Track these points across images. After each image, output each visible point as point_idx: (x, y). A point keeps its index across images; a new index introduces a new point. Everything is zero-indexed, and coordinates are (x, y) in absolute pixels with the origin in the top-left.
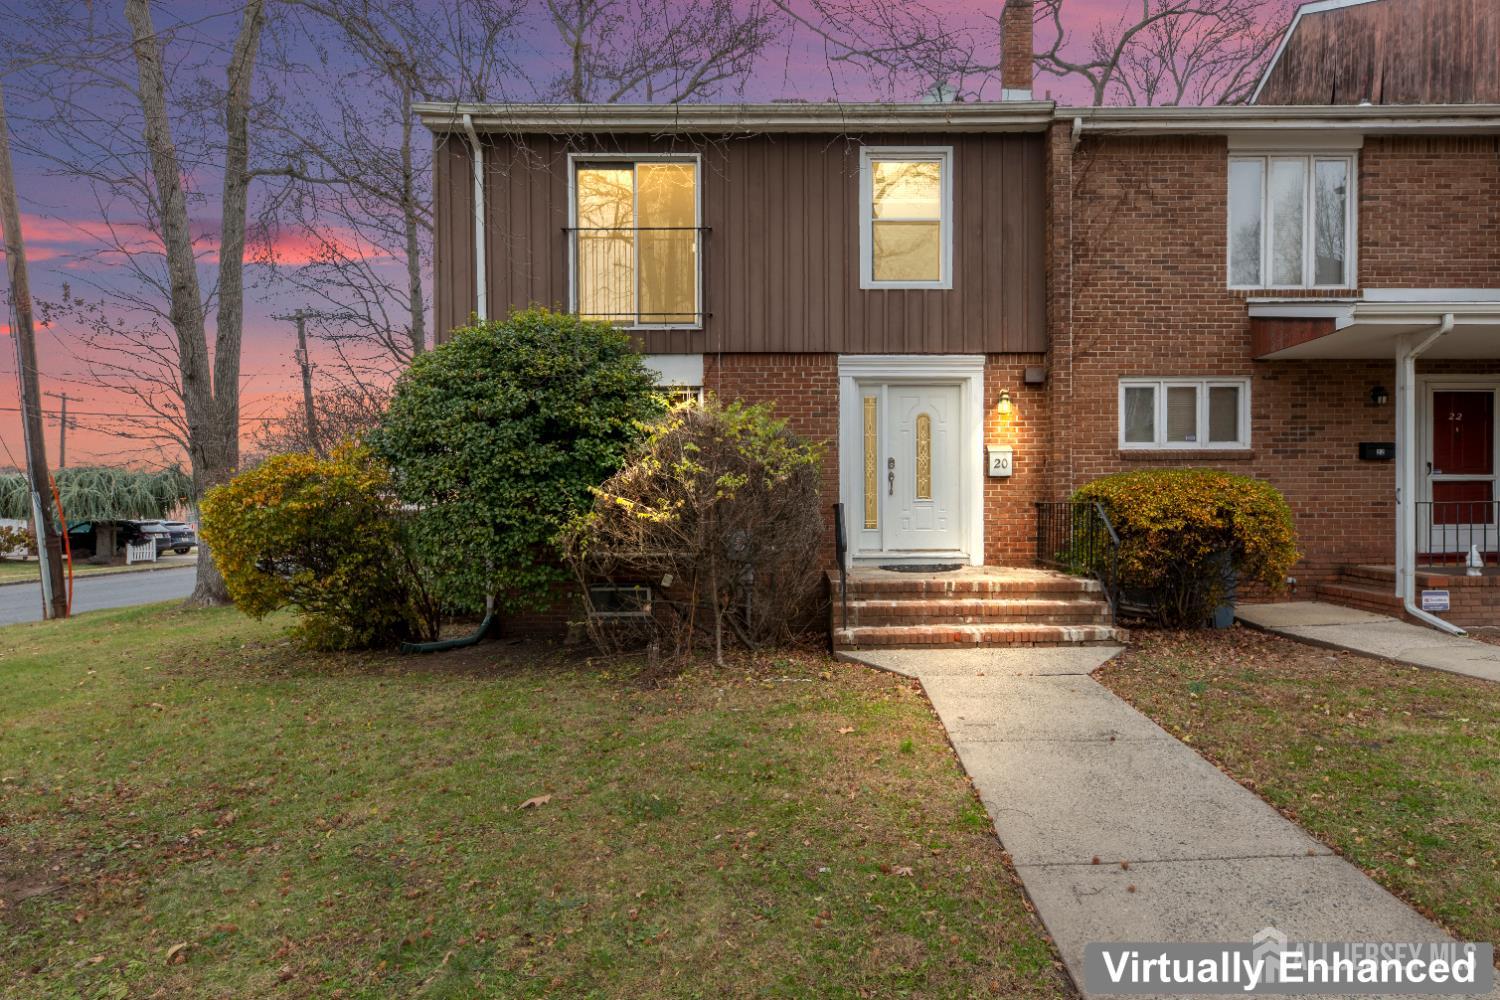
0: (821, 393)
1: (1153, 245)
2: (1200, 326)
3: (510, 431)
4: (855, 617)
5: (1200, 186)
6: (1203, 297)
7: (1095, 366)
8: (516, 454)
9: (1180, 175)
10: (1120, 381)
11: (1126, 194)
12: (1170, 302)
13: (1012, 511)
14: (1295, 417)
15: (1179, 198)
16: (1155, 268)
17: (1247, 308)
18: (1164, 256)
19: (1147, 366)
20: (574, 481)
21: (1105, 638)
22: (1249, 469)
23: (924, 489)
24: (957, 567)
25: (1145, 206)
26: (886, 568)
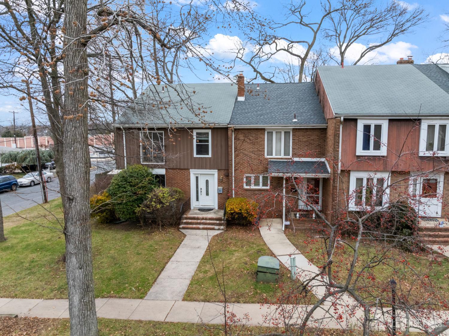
0: (187, 176)
2: (259, 165)
4: (184, 223)
6: (260, 159)
7: (239, 172)
10: (244, 175)
11: (245, 139)
12: (253, 160)
13: (223, 199)
14: (278, 183)
15: (255, 140)
16: (250, 153)
17: (268, 162)
19: (249, 172)
21: (221, 229)
23: (207, 194)
24: (212, 210)
25: (248, 141)
26: (199, 210)
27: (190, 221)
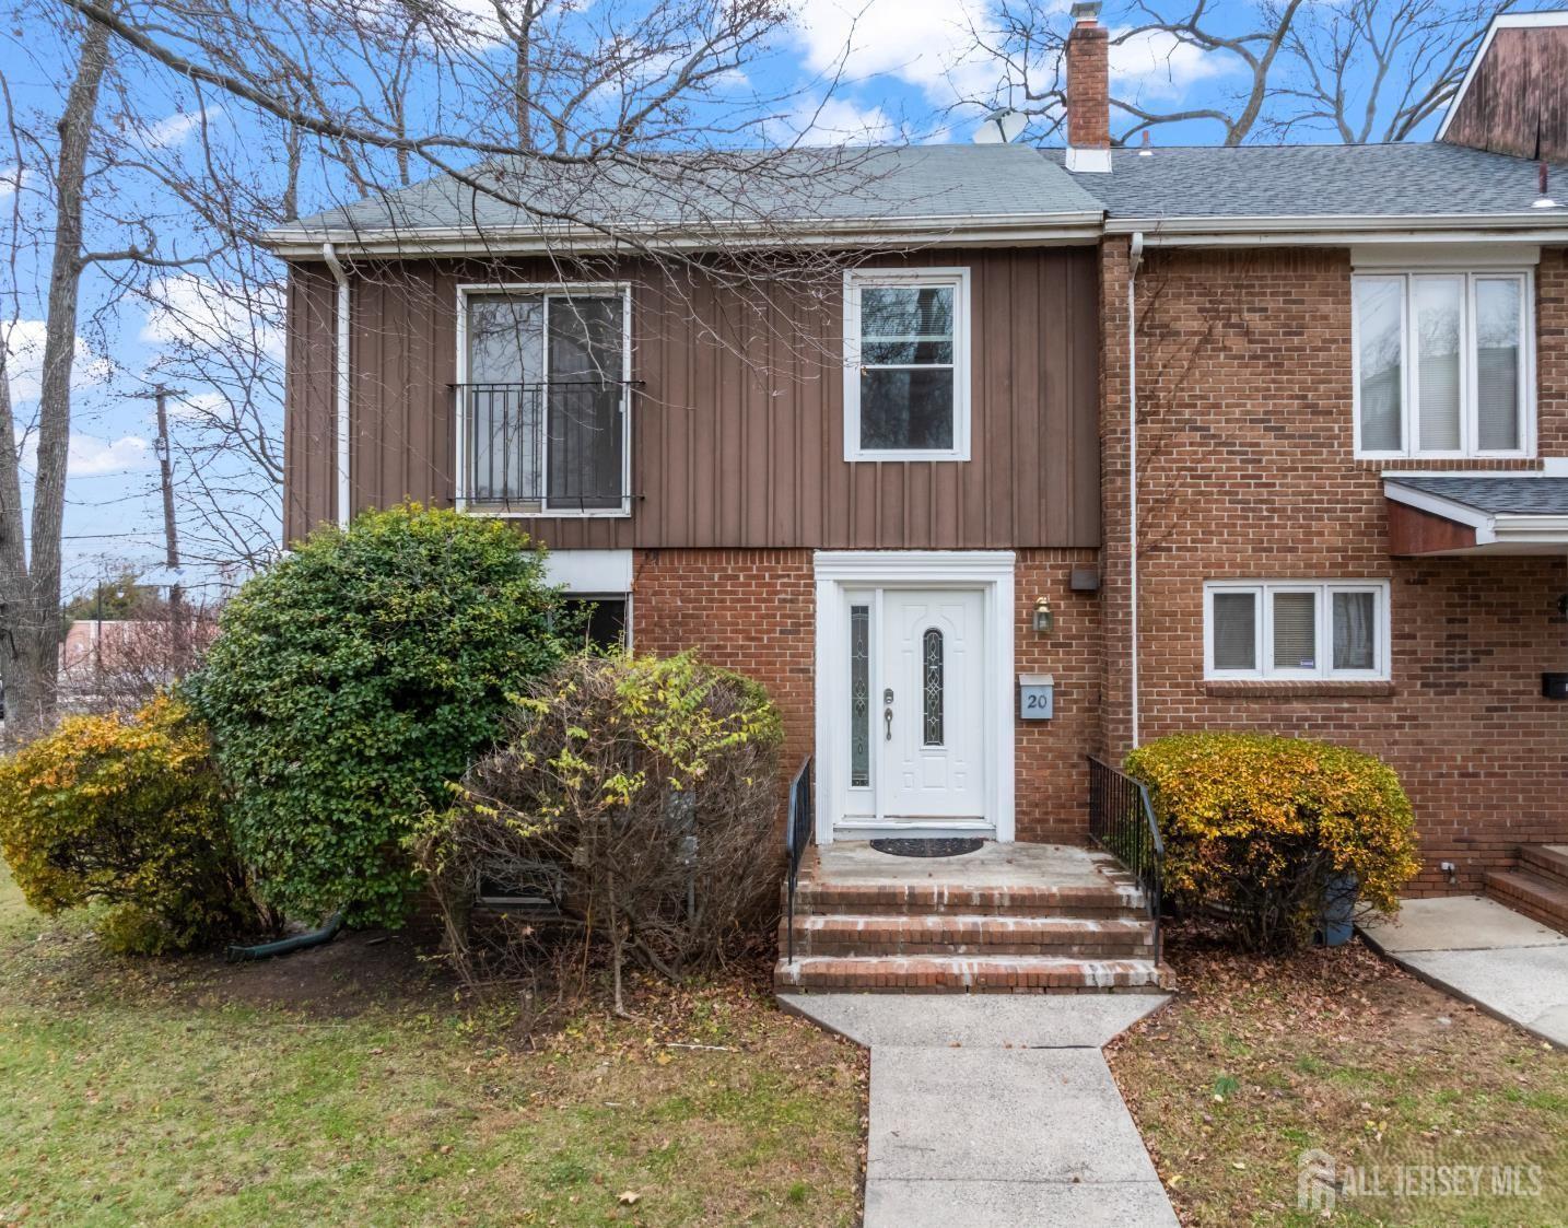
0: (792, 601)
1: (1249, 397)
2: (1317, 510)
3: (352, 699)
4: (807, 943)
5: (1314, 318)
6: (1320, 469)
7: (1169, 566)
8: (361, 729)
9: (1285, 302)
10: (1206, 585)
11: (1210, 329)
12: (1274, 477)
13: (1053, 767)
14: (1450, 637)
15: (1285, 334)
16: (1252, 429)
17: (1381, 485)
18: (1266, 413)
19: (1242, 566)
20: (434, 761)
21: (1142, 982)
22: (1388, 709)
23: (934, 733)
24: (976, 844)
25: (1237, 344)
26: (878, 845)
27: (860, 922)
